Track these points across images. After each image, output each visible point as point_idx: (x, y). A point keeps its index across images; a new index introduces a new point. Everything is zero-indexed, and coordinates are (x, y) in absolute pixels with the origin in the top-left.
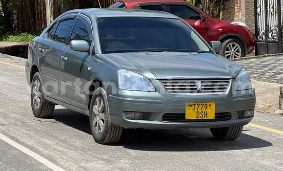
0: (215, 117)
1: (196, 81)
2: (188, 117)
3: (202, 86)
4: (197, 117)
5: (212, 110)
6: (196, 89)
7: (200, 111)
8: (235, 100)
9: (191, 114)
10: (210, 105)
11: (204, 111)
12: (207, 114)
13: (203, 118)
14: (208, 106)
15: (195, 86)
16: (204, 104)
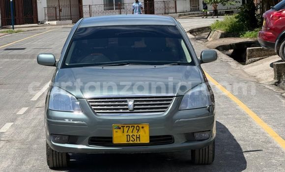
0: (150, 141)
1: (128, 100)
2: (115, 141)
3: (135, 105)
4: (127, 141)
5: (145, 133)
6: (127, 109)
7: (131, 134)
8: (177, 121)
9: (119, 137)
10: (143, 128)
11: (135, 134)
12: (139, 138)
13: (135, 142)
14: (141, 129)
15: (127, 105)
16: (136, 126)
